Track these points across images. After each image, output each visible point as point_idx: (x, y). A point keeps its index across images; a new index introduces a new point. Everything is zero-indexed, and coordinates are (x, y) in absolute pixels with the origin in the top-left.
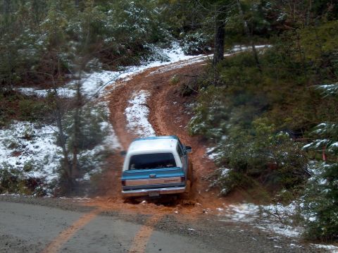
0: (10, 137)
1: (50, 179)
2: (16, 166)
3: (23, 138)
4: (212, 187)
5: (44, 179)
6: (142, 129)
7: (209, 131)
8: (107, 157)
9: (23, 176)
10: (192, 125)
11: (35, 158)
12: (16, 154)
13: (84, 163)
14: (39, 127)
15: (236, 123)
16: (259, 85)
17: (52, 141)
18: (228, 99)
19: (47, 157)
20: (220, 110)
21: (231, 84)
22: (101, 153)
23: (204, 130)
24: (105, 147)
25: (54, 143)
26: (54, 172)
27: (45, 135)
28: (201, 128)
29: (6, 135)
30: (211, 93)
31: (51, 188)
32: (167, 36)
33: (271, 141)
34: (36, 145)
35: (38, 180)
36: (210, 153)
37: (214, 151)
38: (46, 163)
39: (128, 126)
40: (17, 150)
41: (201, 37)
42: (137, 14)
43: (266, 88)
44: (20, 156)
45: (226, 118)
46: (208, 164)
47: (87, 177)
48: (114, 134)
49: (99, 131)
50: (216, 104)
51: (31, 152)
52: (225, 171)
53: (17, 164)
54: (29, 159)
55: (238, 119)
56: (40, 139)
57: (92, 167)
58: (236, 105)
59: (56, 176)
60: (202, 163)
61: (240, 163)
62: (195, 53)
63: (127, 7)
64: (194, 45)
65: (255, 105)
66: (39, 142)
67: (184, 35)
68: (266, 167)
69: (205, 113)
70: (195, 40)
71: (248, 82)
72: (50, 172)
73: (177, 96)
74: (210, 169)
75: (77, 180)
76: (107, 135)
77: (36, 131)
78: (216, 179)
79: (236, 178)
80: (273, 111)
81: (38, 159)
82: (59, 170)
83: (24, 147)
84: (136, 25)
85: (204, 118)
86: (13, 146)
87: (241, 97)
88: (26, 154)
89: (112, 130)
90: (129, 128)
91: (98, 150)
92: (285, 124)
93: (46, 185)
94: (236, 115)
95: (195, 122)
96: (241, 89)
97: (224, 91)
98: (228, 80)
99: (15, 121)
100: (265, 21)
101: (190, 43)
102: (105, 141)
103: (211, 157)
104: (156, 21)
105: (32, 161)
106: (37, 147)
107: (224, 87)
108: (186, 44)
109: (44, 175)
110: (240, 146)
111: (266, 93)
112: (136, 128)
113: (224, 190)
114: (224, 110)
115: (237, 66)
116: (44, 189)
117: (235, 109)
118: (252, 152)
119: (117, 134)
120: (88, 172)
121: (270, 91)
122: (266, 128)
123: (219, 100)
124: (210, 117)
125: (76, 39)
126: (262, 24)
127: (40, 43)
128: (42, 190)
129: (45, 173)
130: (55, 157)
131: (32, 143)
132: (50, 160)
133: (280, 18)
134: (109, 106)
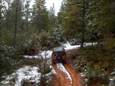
0: (24, 70)
1: (37, 82)
2: (27, 79)
3: (28, 70)
4: (83, 84)
5: (35, 82)
6: (61, 68)
7: (81, 68)
8: (53, 76)
9: (29, 81)
10: (76, 67)
11: (32, 76)
12: (26, 75)
13: (46, 78)
14: (32, 67)
15: (89, 66)
16: (95, 55)
17: (36, 71)
18: (86, 59)
19: (35, 76)
20: (84, 62)
21: (87, 55)
22: (51, 75)
23: (80, 68)
24: (52, 73)
25: (37, 72)
26: (38, 80)
27: (34, 70)
28: (79, 68)
29: (23, 70)
30: (81, 58)
31: (38, 85)
32: (65, 40)
33: (99, 71)
34: (32, 72)
35: (34, 82)
36: (82, 75)
37: (83, 74)
38: (36, 78)
39: (57, 67)
40: (27, 74)
41: (75, 40)
42: (56, 33)
43: (97, 56)
44: (27, 76)
45: (86, 65)
46: (81, 78)
47: (47, 82)
48: (54, 69)
49: (50, 68)
50: (83, 61)
51: (31, 75)
52: (86, 80)
53: (27, 78)
54: (30, 76)
55: (89, 65)
56: (33, 71)
57: (49, 79)
58: (88, 61)
59: (39, 81)
60: (79, 77)
61: (91, 77)
62: (74, 45)
63: (53, 31)
64: (73, 43)
65: (94, 61)
66: (33, 72)
67: (70, 40)
68: (98, 78)
69: (79, 63)
70: (73, 41)
71: (91, 54)
72: (37, 80)
73: (70, 58)
74: (82, 79)
75: (45, 82)
76: (52, 69)
77: (31, 68)
78: (84, 82)
79: (90, 82)
80: (99, 63)
81: (33, 76)
82: (39, 80)
83: (29, 73)
84: (56, 37)
85: (79, 65)
86: (25, 73)
87: (90, 59)
88: (29, 75)
89: (53, 68)
90: (58, 68)
91: (50, 74)
92: (103, 66)
93: (36, 84)
94: (88, 64)
95: (77, 66)
96: (89, 56)
97: (85, 57)
98: (85, 54)
99: (25, 66)
100: (94, 36)
101: (72, 42)
102: (51, 71)
103: (82, 76)
104: (62, 35)
105: (31, 77)
106: (32, 73)
107: (85, 56)
108: (71, 42)
109: (35, 81)
110: (90, 73)
111: (97, 58)
112: (60, 67)
113: (86, 85)
114: (85, 62)
115: (88, 49)
116: (36, 85)
117: (88, 62)
118: (94, 75)
119: (55, 69)
120: (48, 80)
121: (98, 57)
122: (98, 68)
123: (83, 59)
124: (81, 64)
125: (39, 41)
126: (93, 37)
127: (30, 43)
128: (35, 85)
129: (36, 80)
130: (38, 76)
131: (31, 72)
132: (37, 77)
133: (98, 35)
134: (51, 61)
